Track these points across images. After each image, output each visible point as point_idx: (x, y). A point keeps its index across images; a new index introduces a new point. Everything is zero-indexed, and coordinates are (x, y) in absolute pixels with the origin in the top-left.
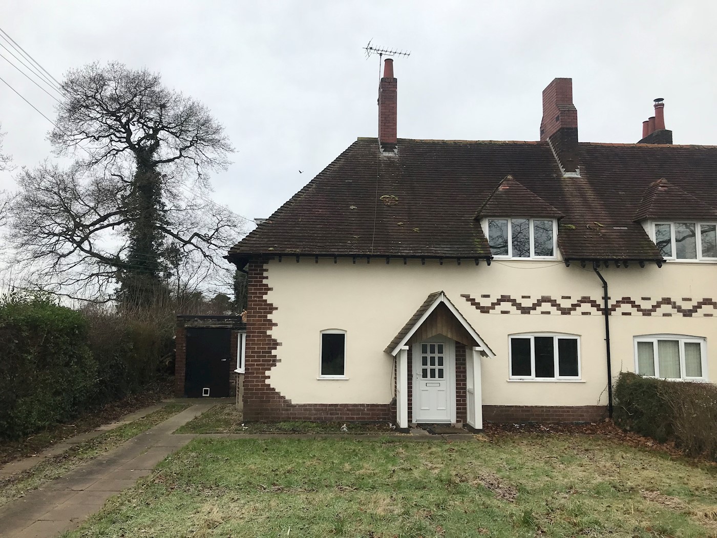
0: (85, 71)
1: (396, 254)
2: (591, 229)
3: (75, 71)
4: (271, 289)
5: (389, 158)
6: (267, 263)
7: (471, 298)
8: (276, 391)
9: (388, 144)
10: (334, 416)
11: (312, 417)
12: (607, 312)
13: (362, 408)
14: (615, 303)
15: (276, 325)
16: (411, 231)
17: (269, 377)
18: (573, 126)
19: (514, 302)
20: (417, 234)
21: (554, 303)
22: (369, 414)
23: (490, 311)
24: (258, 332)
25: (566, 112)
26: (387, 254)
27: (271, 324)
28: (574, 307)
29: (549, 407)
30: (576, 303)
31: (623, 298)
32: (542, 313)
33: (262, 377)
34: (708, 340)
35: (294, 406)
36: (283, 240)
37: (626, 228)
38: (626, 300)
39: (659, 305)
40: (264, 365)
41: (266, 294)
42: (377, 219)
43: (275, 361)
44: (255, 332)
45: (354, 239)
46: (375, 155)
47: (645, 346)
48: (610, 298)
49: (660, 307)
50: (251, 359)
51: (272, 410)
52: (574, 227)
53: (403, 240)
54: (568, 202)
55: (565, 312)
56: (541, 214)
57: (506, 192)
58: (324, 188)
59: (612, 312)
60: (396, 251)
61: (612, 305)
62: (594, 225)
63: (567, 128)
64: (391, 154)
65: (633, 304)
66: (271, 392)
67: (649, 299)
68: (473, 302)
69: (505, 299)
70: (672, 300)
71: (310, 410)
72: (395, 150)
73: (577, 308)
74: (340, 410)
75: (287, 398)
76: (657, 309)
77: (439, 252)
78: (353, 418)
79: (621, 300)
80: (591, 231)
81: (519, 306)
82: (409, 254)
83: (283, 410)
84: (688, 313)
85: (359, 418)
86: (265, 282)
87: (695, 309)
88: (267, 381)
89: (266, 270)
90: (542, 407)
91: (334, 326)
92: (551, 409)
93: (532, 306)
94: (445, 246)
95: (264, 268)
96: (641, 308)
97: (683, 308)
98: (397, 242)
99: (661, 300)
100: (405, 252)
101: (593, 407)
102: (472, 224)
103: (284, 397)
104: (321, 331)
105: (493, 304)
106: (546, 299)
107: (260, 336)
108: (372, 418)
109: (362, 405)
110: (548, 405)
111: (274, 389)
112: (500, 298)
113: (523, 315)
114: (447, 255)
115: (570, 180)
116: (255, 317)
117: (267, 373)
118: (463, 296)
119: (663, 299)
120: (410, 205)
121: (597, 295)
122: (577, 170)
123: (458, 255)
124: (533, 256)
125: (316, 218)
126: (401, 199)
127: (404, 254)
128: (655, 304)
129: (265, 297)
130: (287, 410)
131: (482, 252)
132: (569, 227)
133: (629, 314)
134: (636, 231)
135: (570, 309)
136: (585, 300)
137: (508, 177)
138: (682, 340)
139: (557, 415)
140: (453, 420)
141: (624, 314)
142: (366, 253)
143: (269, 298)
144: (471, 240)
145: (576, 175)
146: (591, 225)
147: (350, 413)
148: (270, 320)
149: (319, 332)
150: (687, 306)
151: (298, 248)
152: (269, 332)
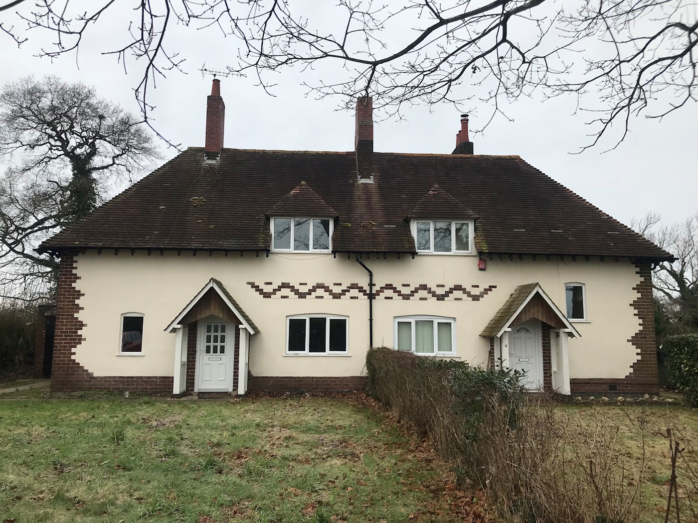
0: (20, 84)
1: (186, 247)
2: (364, 227)
3: (11, 84)
4: (79, 278)
5: (210, 165)
6: (77, 255)
7: (255, 285)
8: (81, 365)
9: (212, 153)
10: (130, 387)
11: (111, 387)
12: (371, 297)
13: (155, 380)
14: (379, 289)
15: (82, 309)
16: (207, 228)
17: (74, 354)
18: (370, 139)
19: (292, 288)
20: (212, 230)
21: (327, 289)
22: (160, 385)
23: (272, 296)
24: (67, 315)
25: (363, 126)
26: (178, 247)
27: (78, 308)
28: (344, 292)
29: (319, 377)
30: (346, 288)
31: (386, 285)
32: (316, 297)
33: (69, 354)
34: (456, 320)
35: (96, 378)
36: (90, 235)
37: (395, 226)
38: (389, 287)
39: (416, 290)
40: (71, 343)
41: (75, 282)
42: (180, 218)
43: (80, 340)
44: (64, 315)
45: (153, 234)
46: (198, 162)
47: (403, 326)
48: (375, 285)
49: (417, 292)
50: (59, 338)
51: (76, 381)
52: (350, 225)
53: (195, 235)
54: (354, 204)
55: (336, 296)
56: (318, 214)
57: (296, 195)
58: (143, 190)
59: (376, 296)
60: (187, 245)
61: (377, 291)
62: (369, 224)
63: (363, 141)
64: (213, 162)
65: (395, 290)
66: (76, 367)
67: (408, 285)
68: (257, 289)
69: (285, 285)
70: (428, 287)
71: (110, 381)
72: (217, 158)
73: (347, 293)
74: (135, 381)
75: (90, 371)
76: (415, 294)
77: (225, 245)
78: (147, 388)
79: (384, 286)
80: (364, 228)
81: (297, 292)
82: (198, 247)
83: (86, 381)
84: (441, 298)
85: (152, 388)
86: (74, 271)
87: (447, 294)
88: (73, 357)
89: (76, 262)
90: (313, 377)
91: (134, 310)
92: (320, 380)
93: (307, 292)
94: (232, 241)
95: (74, 259)
96: (402, 293)
97: (437, 293)
98: (190, 237)
99: (418, 286)
100: (195, 245)
101: (357, 377)
102: (263, 222)
103: (87, 371)
104: (122, 315)
105: (275, 290)
106: (320, 286)
107: (68, 319)
108: (163, 388)
109: (156, 377)
110: (318, 376)
111: (78, 364)
112: (281, 285)
113: (300, 299)
114: (231, 248)
115: (363, 185)
116: (65, 302)
117: (73, 350)
118: (249, 283)
119: (421, 286)
120: (214, 205)
121: (364, 283)
122: (371, 177)
123: (241, 249)
124: (311, 250)
125: (126, 216)
126: (208, 201)
127: (193, 247)
128: (414, 290)
129: (73, 285)
130: (90, 381)
131: (262, 245)
132: (346, 225)
133: (391, 298)
134: (402, 229)
135: (341, 294)
136: (354, 286)
137: (302, 183)
138: (436, 320)
139: (325, 385)
140: (231, 389)
141: (386, 298)
142: (160, 247)
143: (77, 285)
144: (256, 236)
145: (370, 181)
146: (365, 224)
147: (144, 384)
148: (78, 305)
149: (120, 315)
150: (440, 291)
151: (100, 242)
152: (76, 315)
